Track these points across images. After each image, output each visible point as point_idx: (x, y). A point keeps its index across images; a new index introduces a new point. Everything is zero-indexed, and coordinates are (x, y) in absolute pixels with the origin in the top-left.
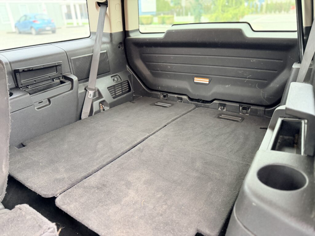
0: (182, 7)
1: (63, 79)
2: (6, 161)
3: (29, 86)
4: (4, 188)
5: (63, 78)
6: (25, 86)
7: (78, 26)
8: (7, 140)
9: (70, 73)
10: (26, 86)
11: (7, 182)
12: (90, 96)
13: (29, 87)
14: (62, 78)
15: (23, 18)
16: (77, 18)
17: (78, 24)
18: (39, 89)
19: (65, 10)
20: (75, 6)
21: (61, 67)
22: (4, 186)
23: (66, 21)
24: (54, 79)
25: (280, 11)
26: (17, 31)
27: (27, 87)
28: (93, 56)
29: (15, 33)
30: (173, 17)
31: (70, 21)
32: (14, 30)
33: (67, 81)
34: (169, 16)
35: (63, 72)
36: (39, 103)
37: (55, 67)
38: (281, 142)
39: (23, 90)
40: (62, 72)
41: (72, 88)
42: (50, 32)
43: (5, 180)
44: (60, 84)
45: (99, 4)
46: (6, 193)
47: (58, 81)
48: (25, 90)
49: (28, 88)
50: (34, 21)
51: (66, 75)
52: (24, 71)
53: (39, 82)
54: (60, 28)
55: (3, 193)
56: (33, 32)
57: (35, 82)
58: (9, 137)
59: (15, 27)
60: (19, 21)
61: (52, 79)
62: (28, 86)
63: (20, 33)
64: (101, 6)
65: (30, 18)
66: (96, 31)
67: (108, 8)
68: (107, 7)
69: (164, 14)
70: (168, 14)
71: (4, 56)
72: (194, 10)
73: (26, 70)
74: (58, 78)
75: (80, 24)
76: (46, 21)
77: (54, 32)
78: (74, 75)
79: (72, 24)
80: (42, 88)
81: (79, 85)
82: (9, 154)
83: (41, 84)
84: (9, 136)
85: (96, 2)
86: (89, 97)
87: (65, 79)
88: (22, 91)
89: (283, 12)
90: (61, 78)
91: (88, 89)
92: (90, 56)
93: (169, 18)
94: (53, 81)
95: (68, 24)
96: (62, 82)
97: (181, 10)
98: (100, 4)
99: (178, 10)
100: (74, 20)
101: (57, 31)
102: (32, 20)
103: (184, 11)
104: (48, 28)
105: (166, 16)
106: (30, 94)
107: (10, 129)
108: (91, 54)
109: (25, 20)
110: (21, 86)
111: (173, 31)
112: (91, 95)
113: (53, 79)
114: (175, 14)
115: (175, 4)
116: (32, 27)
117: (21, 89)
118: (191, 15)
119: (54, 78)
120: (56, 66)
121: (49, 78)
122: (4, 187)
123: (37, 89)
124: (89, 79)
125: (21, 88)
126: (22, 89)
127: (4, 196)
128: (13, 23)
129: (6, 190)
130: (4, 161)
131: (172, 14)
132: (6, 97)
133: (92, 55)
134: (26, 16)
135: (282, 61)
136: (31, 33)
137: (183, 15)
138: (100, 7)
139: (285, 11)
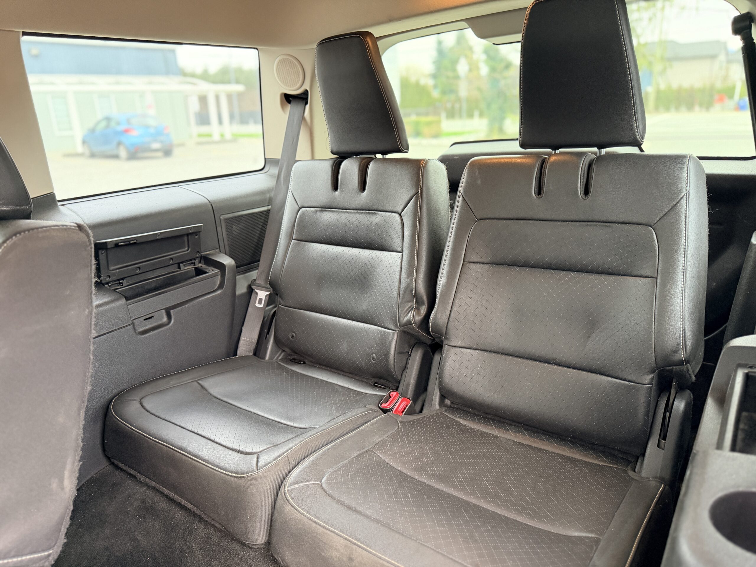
0: (459, 100)
1: (200, 265)
2: (74, 463)
3: (125, 280)
4: (63, 529)
5: (202, 261)
6: (115, 281)
7: (223, 140)
8: (79, 410)
9: (218, 250)
10: (119, 280)
11: (70, 514)
12: (260, 302)
13: (124, 282)
14: (200, 263)
15: (103, 124)
16: (220, 122)
17: (222, 135)
18: (146, 287)
19: (194, 106)
20: (217, 98)
21: (199, 237)
22: (64, 523)
23: (197, 129)
24: (181, 265)
25: (690, 107)
26: (87, 152)
27: (120, 283)
28: (271, 212)
29: (81, 155)
30: (439, 122)
31: (204, 129)
32: (80, 149)
33: (211, 268)
34: (430, 118)
35: (202, 249)
36: (145, 320)
37: (186, 238)
38: (746, 427)
39: (111, 289)
40: (200, 248)
41: (221, 286)
42: (160, 154)
43: (67, 508)
44: (194, 277)
45: (288, 98)
46: (65, 541)
47: (190, 268)
48: (115, 290)
49: (122, 283)
50: (126, 131)
51: (208, 254)
52: (117, 245)
53: (147, 272)
54: (182, 145)
55: (59, 541)
56: (123, 153)
57: (138, 271)
58: (86, 404)
59: (84, 142)
60: (93, 131)
61: (177, 265)
62: (123, 279)
63: (93, 155)
64: (292, 103)
65: (118, 124)
66: (279, 157)
67: (308, 107)
68: (306, 103)
69: (418, 114)
70: (427, 114)
71: (75, 213)
72: (489, 106)
73: (122, 244)
74: (191, 261)
75: (228, 136)
76: (152, 131)
77: (167, 152)
78: (226, 254)
79: (210, 135)
80: (153, 285)
81: (237, 277)
82: (82, 444)
83: (150, 275)
84: (86, 400)
85: (282, 94)
86: (257, 305)
87: (205, 264)
88: (109, 291)
89: (697, 108)
90: (197, 261)
91: (256, 286)
92: (263, 212)
93: (429, 124)
94: (179, 268)
95: (200, 135)
96: (199, 272)
97: (457, 106)
98: (291, 99)
99: (449, 105)
100: (214, 129)
101: (176, 151)
102: (120, 128)
103: (465, 106)
104: (156, 146)
105: (423, 119)
106: (127, 299)
107: (89, 384)
108: (265, 208)
109: (107, 127)
110: (108, 279)
111: (455, 157)
112: (261, 300)
113: (179, 264)
114: (443, 115)
115: (444, 93)
116: (119, 144)
117: (106, 286)
118: (481, 115)
119: (182, 263)
120: (188, 235)
121: (171, 262)
122: (62, 524)
123: (142, 286)
124: (259, 264)
125: (107, 283)
126: (109, 286)
127: (61, 549)
128: (79, 134)
129: (66, 534)
130: (70, 460)
131: (436, 113)
132: (88, 308)
133: (268, 211)
134: (108, 119)
135: (722, 227)
136: (116, 157)
137: (461, 117)
138: (289, 105)
139: (701, 105)
